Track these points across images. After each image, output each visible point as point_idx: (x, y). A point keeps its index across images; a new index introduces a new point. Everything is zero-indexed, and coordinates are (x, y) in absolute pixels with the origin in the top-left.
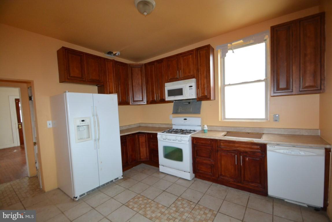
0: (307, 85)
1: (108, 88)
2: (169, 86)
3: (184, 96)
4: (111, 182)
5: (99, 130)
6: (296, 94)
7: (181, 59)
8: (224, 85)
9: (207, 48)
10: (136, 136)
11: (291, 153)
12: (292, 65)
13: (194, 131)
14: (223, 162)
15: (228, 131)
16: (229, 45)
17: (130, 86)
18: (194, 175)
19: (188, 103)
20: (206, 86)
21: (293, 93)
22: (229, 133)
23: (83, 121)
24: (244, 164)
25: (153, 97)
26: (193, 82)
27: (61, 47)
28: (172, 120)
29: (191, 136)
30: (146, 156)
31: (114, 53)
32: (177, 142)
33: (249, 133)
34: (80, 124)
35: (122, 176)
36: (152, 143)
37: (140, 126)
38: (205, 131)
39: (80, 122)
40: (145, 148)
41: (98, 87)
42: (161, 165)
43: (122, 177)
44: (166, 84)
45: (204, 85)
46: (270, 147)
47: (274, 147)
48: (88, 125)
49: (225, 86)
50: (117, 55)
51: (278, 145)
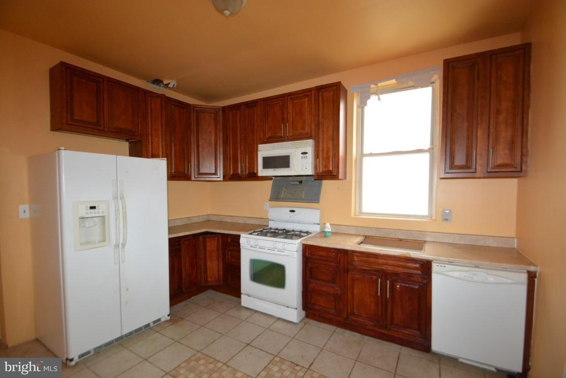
0: (499, 162)
1: (150, 146)
2: (265, 150)
3: (292, 170)
4: (144, 328)
5: (125, 227)
6: (482, 176)
7: (289, 103)
8: (362, 155)
9: (335, 87)
10: (201, 239)
11: (472, 278)
12: (477, 128)
13: (307, 233)
14: (356, 291)
15: (366, 234)
16: (372, 86)
17: (192, 146)
18: (303, 313)
19: (298, 183)
20: (331, 154)
21: (477, 175)
22: (367, 239)
23: (93, 208)
24: (392, 296)
25: (235, 169)
26: (308, 146)
27: (58, 62)
28: (268, 211)
29: (301, 242)
30: (217, 276)
31: (165, 82)
32: (276, 252)
33: (401, 240)
34: (87, 213)
35: (168, 315)
36: (229, 252)
37: (209, 220)
38: (328, 234)
39: (87, 210)
40: (216, 263)
41: (130, 143)
42: (245, 294)
43: (169, 318)
44: (261, 147)
45: (328, 152)
46: (438, 266)
47: (444, 267)
48: (103, 217)
49: (363, 157)
50: (171, 86)
51: (450, 263)
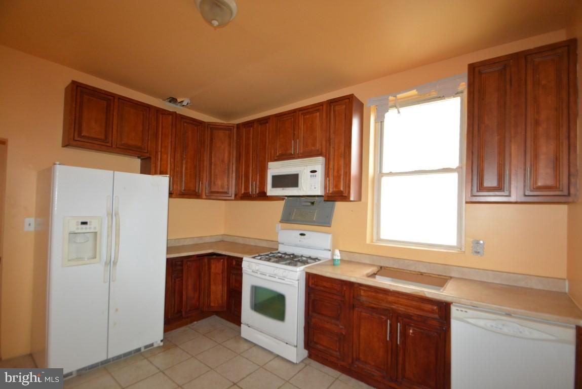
0: (540, 184)
1: (159, 163)
2: (275, 168)
3: (300, 189)
4: (134, 353)
5: (117, 244)
6: (519, 200)
7: (300, 118)
8: (380, 174)
9: (347, 100)
10: (206, 260)
11: (500, 329)
12: (511, 141)
13: (316, 259)
14: (362, 333)
15: (382, 265)
16: (391, 98)
17: (205, 164)
18: (305, 353)
19: (310, 204)
20: (342, 172)
21: (513, 199)
22: (382, 271)
23: (84, 223)
24: (404, 342)
25: (246, 188)
26: (318, 164)
27: (70, 81)
28: (278, 233)
29: (304, 270)
30: (220, 302)
31: (179, 100)
32: (276, 280)
33: (422, 274)
34: (78, 229)
35: (162, 341)
36: (234, 276)
37: (223, 241)
38: (336, 263)
39: (77, 225)
40: (220, 287)
41: (141, 159)
42: (245, 324)
43: (162, 344)
44: (271, 165)
45: (338, 171)
46: (458, 310)
47: (466, 312)
48: (96, 233)
49: (382, 176)
50: (185, 103)
51: (475, 307)
